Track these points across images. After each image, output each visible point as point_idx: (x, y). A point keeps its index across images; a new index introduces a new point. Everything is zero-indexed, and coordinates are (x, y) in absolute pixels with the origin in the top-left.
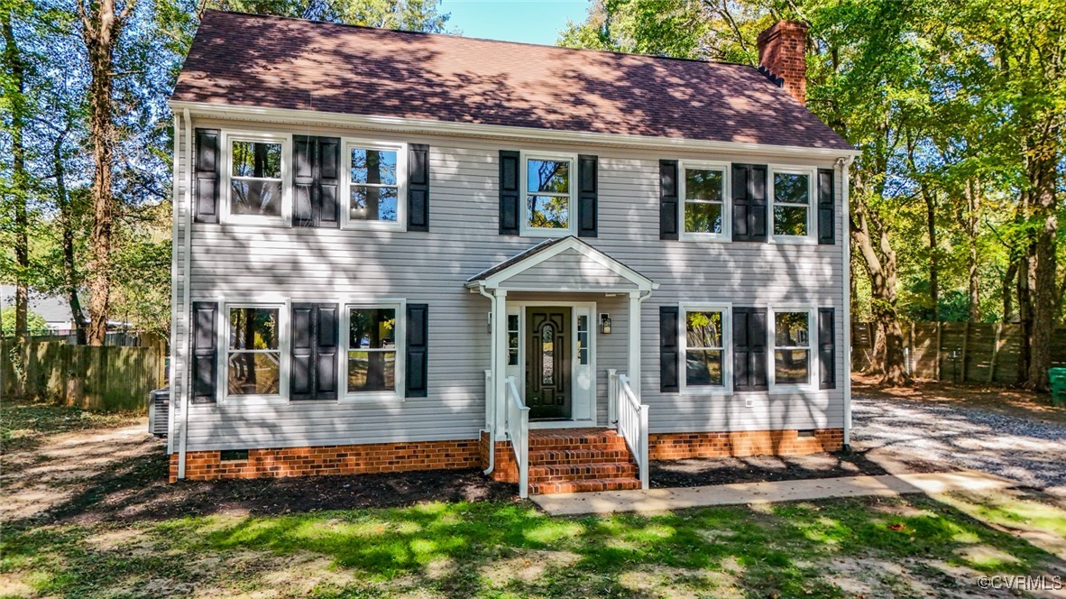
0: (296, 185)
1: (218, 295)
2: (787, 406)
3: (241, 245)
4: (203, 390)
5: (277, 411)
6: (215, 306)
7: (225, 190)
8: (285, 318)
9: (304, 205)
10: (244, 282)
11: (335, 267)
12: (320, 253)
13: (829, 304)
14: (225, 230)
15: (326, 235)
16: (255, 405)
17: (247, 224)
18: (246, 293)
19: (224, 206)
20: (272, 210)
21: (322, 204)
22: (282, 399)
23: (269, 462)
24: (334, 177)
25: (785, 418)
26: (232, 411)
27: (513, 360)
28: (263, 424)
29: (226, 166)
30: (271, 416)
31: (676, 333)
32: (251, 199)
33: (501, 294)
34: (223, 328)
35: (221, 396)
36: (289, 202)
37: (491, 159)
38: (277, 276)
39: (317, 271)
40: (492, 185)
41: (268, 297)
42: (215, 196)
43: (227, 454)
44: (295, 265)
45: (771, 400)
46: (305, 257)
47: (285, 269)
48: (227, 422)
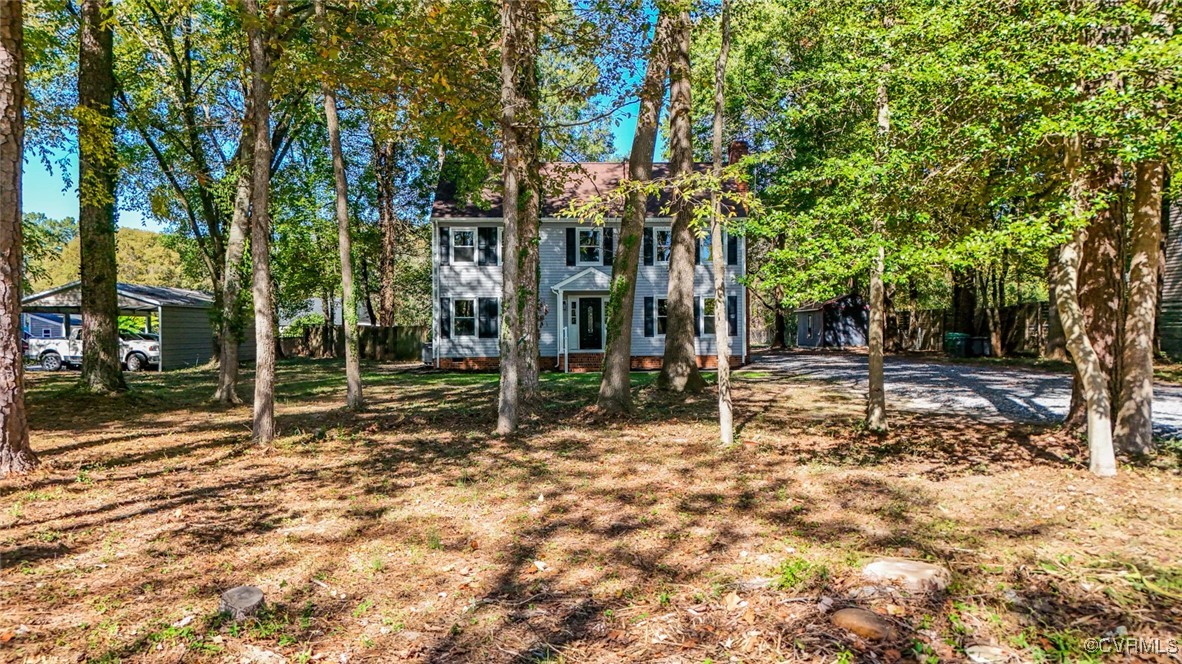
0: (480, 249)
1: (450, 295)
2: (709, 344)
3: (458, 274)
4: (445, 334)
5: (473, 341)
6: (449, 299)
7: (452, 252)
8: (476, 304)
9: (482, 256)
10: (459, 289)
11: (495, 282)
12: (489, 276)
13: (733, 293)
14: (451, 268)
15: (491, 269)
16: (465, 339)
17: (460, 265)
18: (461, 294)
19: (452, 259)
20: (470, 259)
21: (489, 256)
22: (476, 338)
23: (471, 363)
24: (495, 244)
25: (708, 350)
26: (456, 342)
27: (574, 322)
28: (468, 347)
29: (452, 241)
30: (471, 344)
31: (652, 309)
32: (461, 255)
33: (561, 292)
34: (452, 308)
35: (452, 335)
36: (476, 256)
37: (562, 232)
38: (472, 287)
39: (488, 284)
40: (562, 243)
41: (469, 296)
42: (448, 254)
43: (455, 359)
44: (479, 282)
45: (701, 341)
46: (483, 279)
47: (475, 284)
48: (454, 346)
